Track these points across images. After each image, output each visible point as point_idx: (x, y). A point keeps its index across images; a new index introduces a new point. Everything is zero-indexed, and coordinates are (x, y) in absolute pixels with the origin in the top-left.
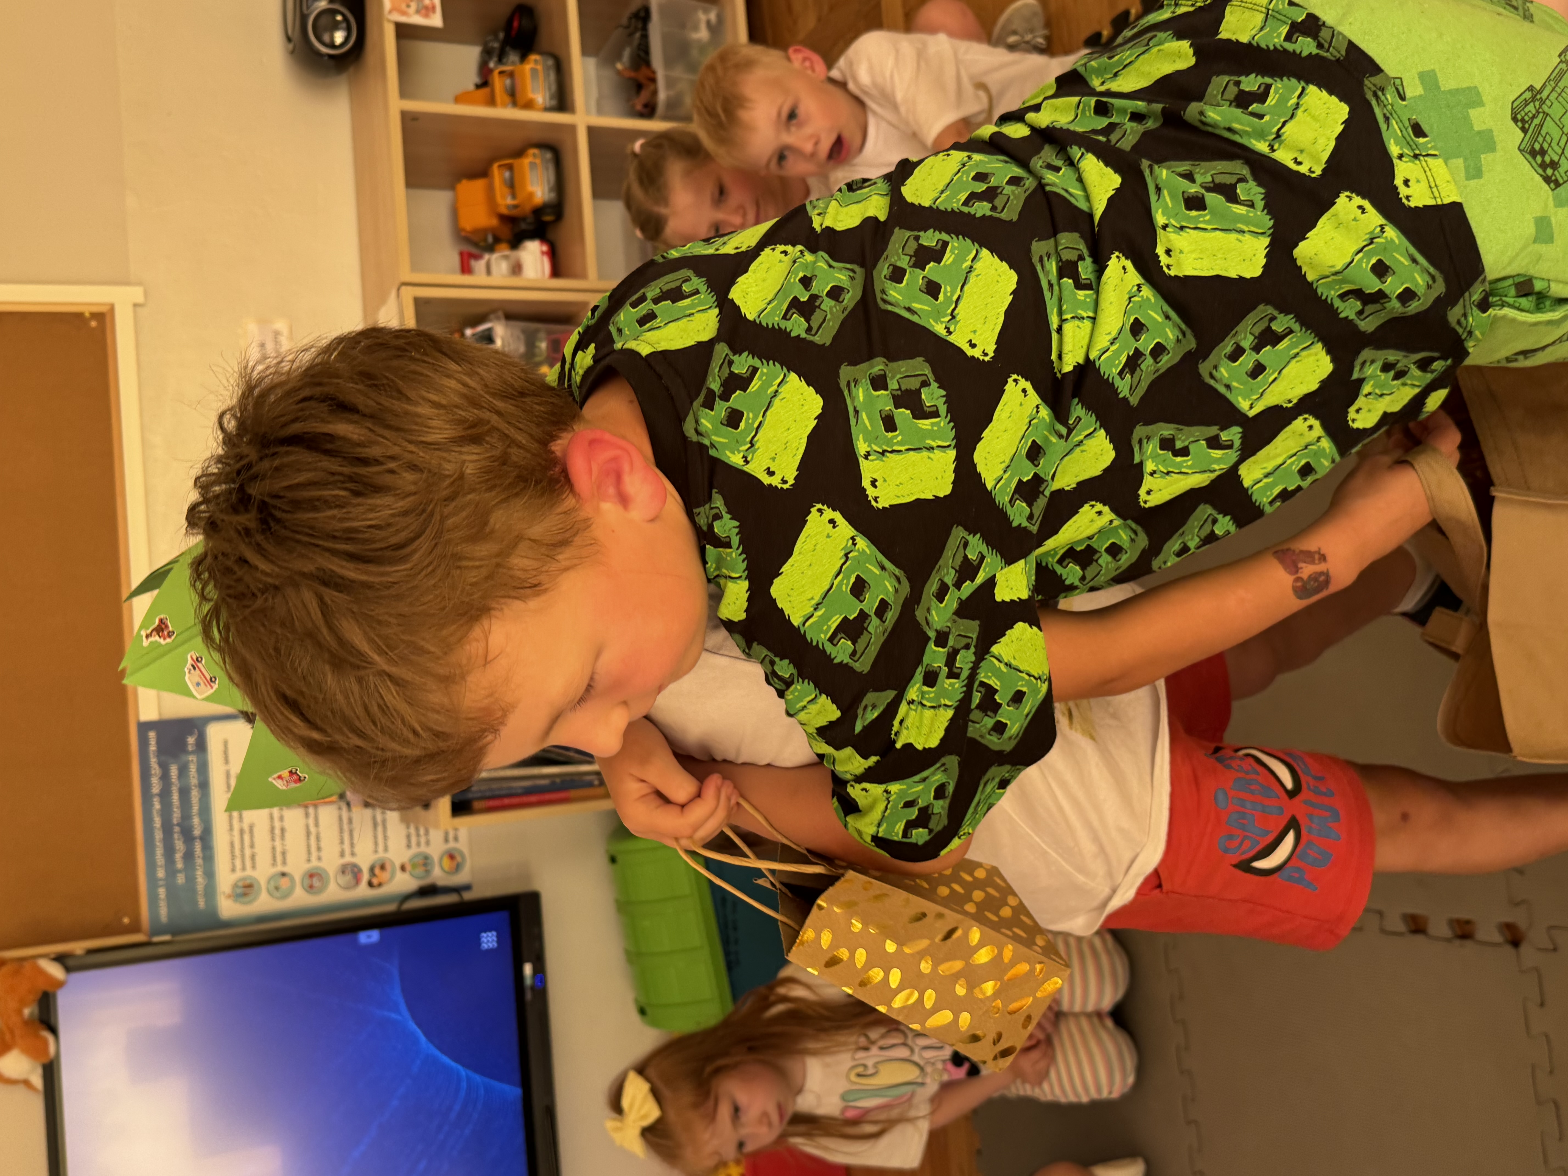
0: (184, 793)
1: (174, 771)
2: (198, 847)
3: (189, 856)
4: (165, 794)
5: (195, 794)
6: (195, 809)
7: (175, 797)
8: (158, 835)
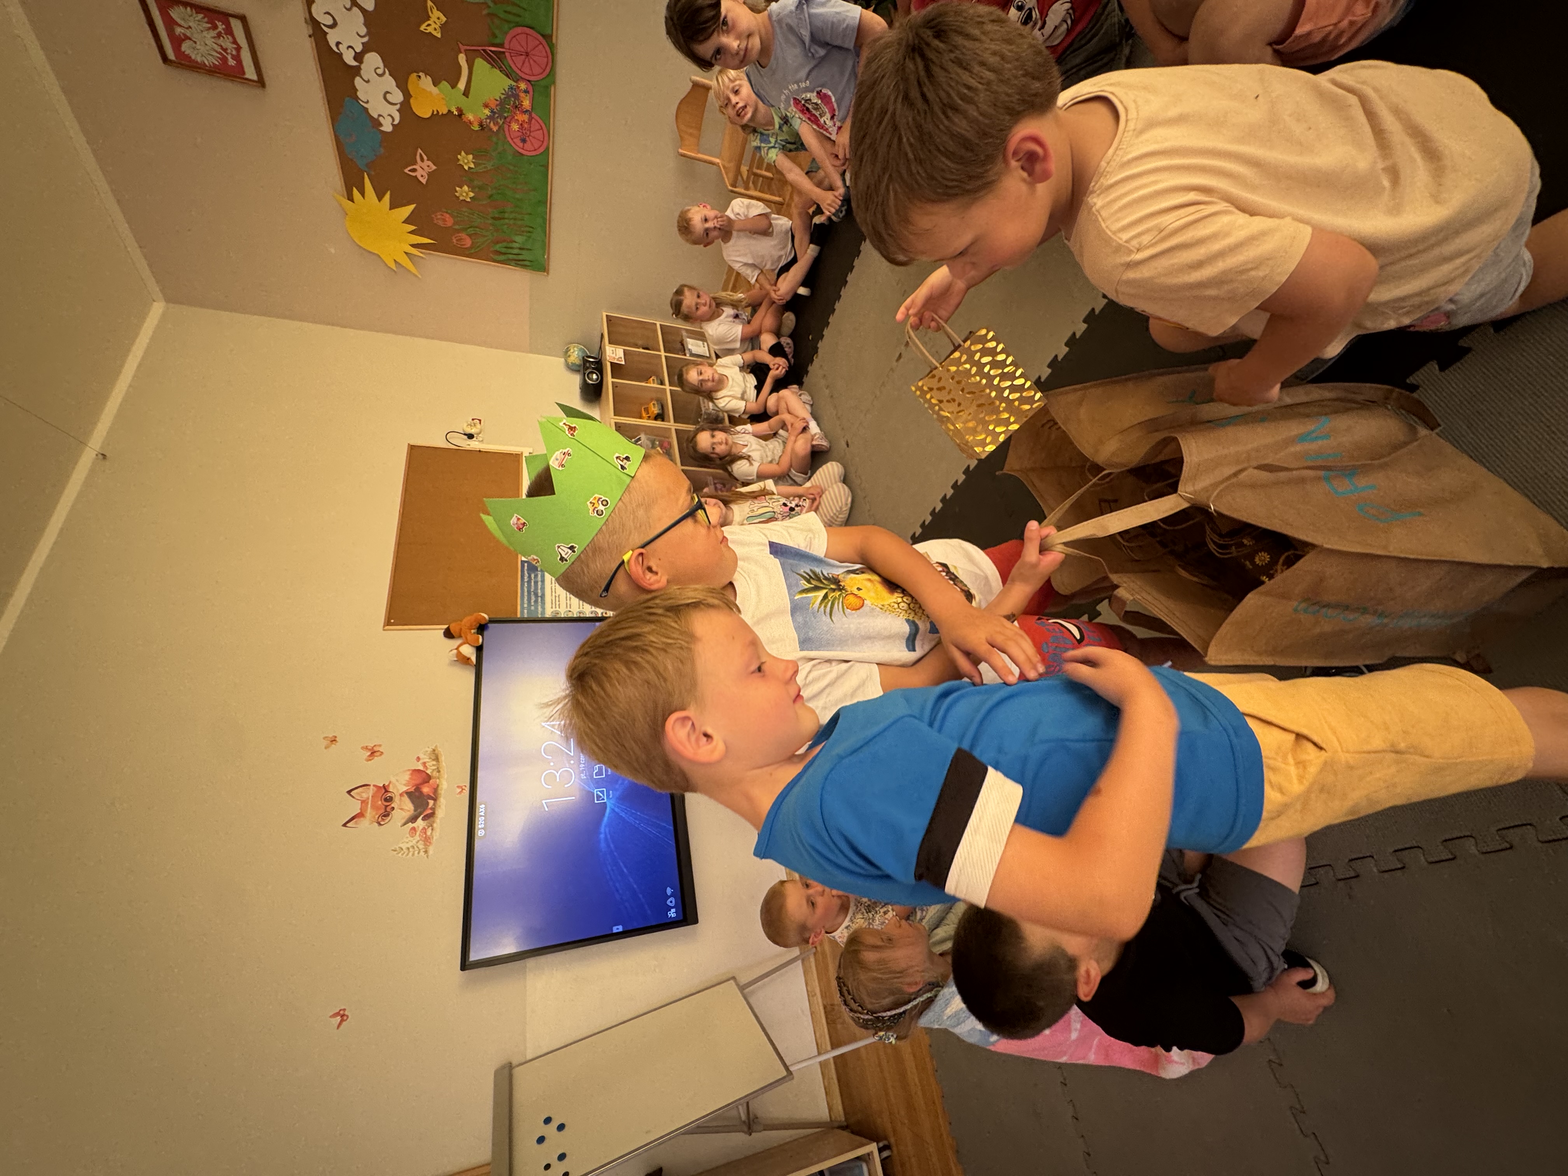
0: (536, 583)
1: (533, 576)
2: (540, 599)
3: (536, 601)
4: (529, 582)
5: (540, 583)
6: (539, 587)
7: (533, 584)
8: (526, 594)
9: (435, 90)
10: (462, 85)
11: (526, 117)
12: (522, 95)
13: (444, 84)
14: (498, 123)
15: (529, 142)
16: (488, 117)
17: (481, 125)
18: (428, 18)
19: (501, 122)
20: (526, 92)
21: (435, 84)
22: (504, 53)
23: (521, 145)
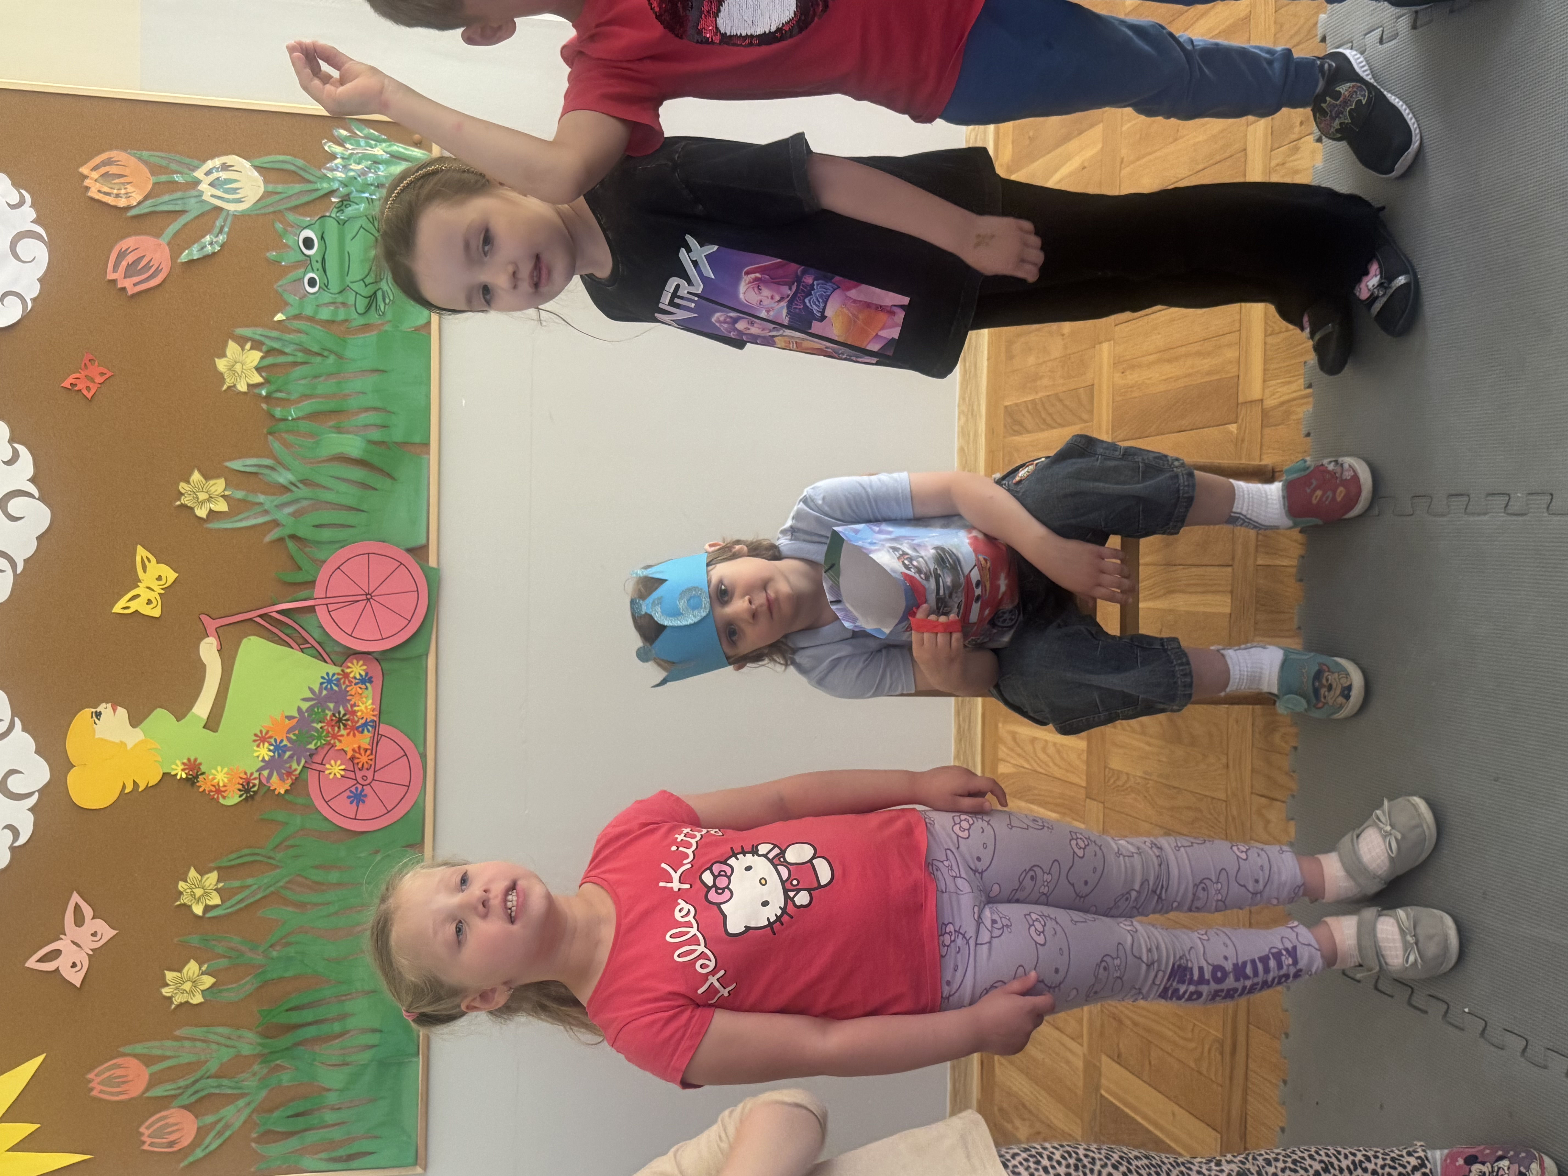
9: (134, 736)
10: (202, 708)
11: (365, 739)
12: (353, 689)
13: (161, 718)
14: (289, 774)
15: (371, 799)
16: (268, 765)
17: (246, 788)
18: (135, 582)
19: (297, 768)
20: (366, 680)
21: (135, 721)
22: (312, 609)
23: (351, 810)
